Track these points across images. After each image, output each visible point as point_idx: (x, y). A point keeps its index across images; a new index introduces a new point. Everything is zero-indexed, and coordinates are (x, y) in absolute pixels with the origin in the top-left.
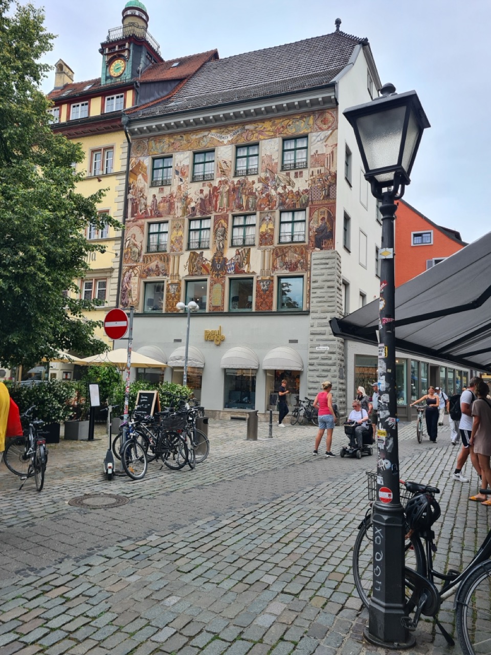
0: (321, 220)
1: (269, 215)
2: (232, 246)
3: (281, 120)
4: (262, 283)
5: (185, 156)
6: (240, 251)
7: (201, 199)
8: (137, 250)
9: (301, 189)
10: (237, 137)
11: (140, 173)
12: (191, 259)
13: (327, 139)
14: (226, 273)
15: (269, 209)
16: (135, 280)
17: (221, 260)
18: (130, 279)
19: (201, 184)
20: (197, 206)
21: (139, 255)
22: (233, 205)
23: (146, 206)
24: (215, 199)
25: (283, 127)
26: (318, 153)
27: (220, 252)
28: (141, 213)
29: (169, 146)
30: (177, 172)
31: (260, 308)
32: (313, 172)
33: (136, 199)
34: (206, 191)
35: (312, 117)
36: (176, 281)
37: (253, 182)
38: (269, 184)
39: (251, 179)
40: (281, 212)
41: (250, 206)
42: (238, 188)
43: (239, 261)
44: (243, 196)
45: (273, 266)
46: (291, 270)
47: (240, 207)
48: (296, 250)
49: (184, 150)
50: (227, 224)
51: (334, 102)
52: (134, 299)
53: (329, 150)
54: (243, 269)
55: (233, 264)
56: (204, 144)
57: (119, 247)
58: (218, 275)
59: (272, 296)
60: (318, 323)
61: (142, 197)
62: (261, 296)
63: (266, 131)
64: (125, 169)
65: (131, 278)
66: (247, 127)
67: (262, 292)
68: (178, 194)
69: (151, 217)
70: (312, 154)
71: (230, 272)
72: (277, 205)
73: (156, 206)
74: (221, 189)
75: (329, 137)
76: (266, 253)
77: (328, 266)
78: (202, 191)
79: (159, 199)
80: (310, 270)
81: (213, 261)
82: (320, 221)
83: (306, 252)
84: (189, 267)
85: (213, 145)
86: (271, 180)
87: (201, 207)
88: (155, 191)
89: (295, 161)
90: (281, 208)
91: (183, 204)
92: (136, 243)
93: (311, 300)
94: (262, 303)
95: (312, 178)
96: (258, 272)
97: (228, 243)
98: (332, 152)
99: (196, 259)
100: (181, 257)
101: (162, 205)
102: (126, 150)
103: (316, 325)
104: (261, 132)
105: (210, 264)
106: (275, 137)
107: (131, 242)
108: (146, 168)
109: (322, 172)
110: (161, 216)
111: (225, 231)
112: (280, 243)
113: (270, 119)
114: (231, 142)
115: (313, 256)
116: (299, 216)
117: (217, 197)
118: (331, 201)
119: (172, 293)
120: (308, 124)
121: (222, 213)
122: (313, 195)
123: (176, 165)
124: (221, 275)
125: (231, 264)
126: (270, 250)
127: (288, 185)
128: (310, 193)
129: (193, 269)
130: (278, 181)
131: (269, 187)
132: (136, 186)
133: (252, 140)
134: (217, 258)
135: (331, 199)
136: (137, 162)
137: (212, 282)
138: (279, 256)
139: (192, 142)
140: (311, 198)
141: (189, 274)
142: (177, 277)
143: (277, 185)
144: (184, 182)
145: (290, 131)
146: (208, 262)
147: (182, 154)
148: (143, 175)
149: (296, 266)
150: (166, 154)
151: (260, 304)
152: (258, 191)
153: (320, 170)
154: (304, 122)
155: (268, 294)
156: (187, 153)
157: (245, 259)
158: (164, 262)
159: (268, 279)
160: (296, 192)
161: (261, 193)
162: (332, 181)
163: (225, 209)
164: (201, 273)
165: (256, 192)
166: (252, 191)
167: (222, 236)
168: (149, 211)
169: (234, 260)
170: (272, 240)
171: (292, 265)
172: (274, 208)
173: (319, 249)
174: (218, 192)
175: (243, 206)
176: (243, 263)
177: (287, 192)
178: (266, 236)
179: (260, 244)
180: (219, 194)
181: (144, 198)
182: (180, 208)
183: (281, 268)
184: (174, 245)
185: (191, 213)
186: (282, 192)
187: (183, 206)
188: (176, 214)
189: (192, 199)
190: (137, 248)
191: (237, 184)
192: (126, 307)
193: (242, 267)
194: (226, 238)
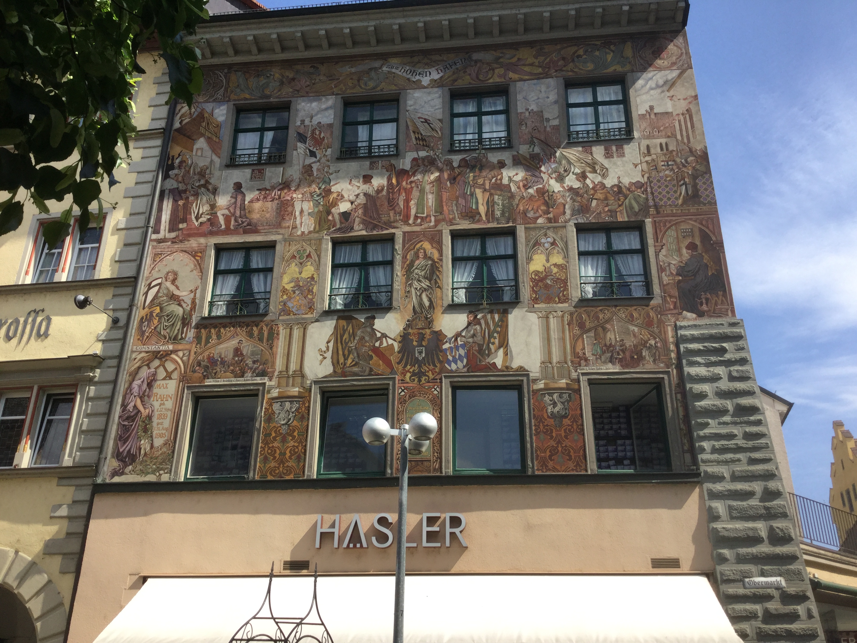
0: (688, 248)
2: (455, 305)
3: (558, 47)
4: (547, 398)
5: (324, 106)
6: (479, 315)
7: (365, 194)
8: (180, 311)
10: (454, 73)
11: (202, 135)
12: (338, 333)
13: (672, 86)
14: (444, 371)
15: (549, 220)
17: (427, 336)
18: (150, 385)
19: (367, 162)
20: (355, 210)
21: (186, 322)
22: (453, 209)
23: (213, 207)
24: (403, 196)
26: (655, 111)
27: (424, 315)
28: (196, 223)
29: (282, 83)
30: (302, 138)
31: (551, 464)
32: (648, 147)
33: (185, 191)
34: (379, 180)
35: (629, 44)
36: (295, 391)
37: (502, 164)
38: (543, 169)
40: (580, 229)
41: (498, 213)
42: (464, 174)
43: (479, 339)
44: (479, 192)
46: (624, 363)
47: (471, 214)
48: (632, 316)
49: (319, 95)
50: (441, 254)
52: (158, 442)
53: (682, 106)
54: (490, 360)
55: (463, 346)
56: (371, 84)
57: (124, 302)
58: (419, 375)
59: (580, 432)
61: (204, 186)
62: (548, 432)
63: (525, 65)
64: (162, 124)
65: (155, 385)
66: (475, 56)
67: (550, 422)
68: (305, 183)
70: (643, 112)
71: (454, 367)
72: (568, 212)
73: (243, 208)
74: (419, 176)
75: (675, 82)
76: (553, 322)
77: (726, 357)
78: (367, 179)
80: (679, 366)
81: (405, 338)
82: (684, 251)
83: (661, 322)
84: (336, 352)
85: (394, 87)
86: (546, 161)
87: (365, 213)
88: (241, 175)
89: (598, 127)
90: (580, 221)
91: (317, 204)
94: (554, 451)
95: (648, 158)
96: (535, 369)
98: (689, 111)
99: (354, 335)
100: (312, 328)
103: (726, 513)
104: (511, 67)
105: (396, 346)
106: (547, 76)
108: (219, 126)
109: (671, 148)
110: (255, 231)
111: (434, 268)
112: (584, 298)
113: (531, 44)
114: (435, 84)
116: (625, 240)
117: (408, 192)
118: (707, 207)
119: (283, 422)
120: (622, 57)
121: (423, 227)
122: (656, 194)
123: (298, 123)
124: (430, 374)
125: (457, 348)
126: (560, 314)
127: (590, 172)
128: (649, 190)
129: (346, 359)
130: (564, 162)
131: (542, 174)
132: (190, 162)
133: (491, 81)
134: (415, 331)
135: (705, 204)
136: (196, 114)
137: (403, 393)
138: (589, 330)
139: (341, 79)
140: (653, 200)
141: (334, 371)
142: (299, 380)
143: (562, 170)
144: (321, 158)
145: (581, 67)
146: (390, 342)
147: (315, 101)
148: (209, 140)
149: (637, 354)
150: (272, 100)
151: (548, 453)
152: (516, 182)
153: (666, 144)
154: (613, 51)
155: (569, 425)
156: (327, 100)
157: (495, 335)
158: (261, 340)
159: (565, 386)
160: (613, 186)
161: (524, 186)
162: (698, 167)
163: (433, 219)
164: (371, 370)
165: (511, 185)
166: (499, 182)
167: (425, 278)
168: (222, 220)
169: (464, 337)
170: (564, 291)
171: (628, 354)
172: (562, 219)
173: (694, 316)
174: (411, 182)
175: (479, 214)
176: (489, 345)
177: (591, 186)
178: (549, 282)
179: (533, 300)
180: (413, 185)
181: (208, 190)
182: (309, 214)
183: (597, 359)
184: (290, 298)
185: (338, 226)
186: (577, 185)
187: (316, 210)
188: (299, 226)
189: (343, 197)
190: (180, 305)
191: (459, 166)
192: (131, 464)
193: (488, 355)
194: (436, 282)
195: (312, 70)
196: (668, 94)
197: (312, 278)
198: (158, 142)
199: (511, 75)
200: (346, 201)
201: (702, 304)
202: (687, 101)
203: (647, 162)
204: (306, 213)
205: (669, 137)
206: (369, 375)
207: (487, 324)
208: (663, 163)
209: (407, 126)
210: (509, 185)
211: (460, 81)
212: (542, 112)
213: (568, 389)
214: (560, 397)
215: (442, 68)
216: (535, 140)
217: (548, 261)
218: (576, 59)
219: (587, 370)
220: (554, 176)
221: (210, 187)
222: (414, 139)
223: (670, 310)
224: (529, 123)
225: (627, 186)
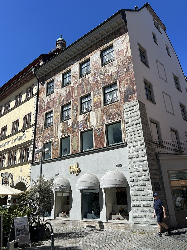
1: (98, 91)
2: (81, 114)
3: (99, 43)
4: (97, 131)
5: (59, 77)
6: (85, 115)
7: (66, 94)
8: (41, 128)
9: (113, 72)
12: (63, 126)
13: (123, 41)
14: (79, 130)
16: (40, 144)
18: (38, 143)
19: (66, 87)
20: (64, 98)
21: (42, 130)
22: (80, 92)
23: (44, 105)
24: (72, 93)
26: (120, 50)
27: (75, 118)
28: (42, 110)
30: (56, 86)
31: (98, 146)
32: (118, 61)
33: (41, 104)
34: (68, 90)
35: (114, 34)
36: (56, 140)
37: (89, 78)
39: (87, 76)
40: (104, 88)
41: (88, 90)
42: (82, 83)
44: (85, 86)
45: (102, 119)
47: (83, 92)
48: (114, 107)
50: (78, 103)
53: (125, 46)
54: (87, 125)
56: (66, 68)
57: (34, 129)
58: (75, 132)
59: (103, 138)
61: (43, 102)
63: (93, 51)
64: (37, 92)
66: (84, 53)
67: (98, 137)
68: (57, 96)
70: (116, 52)
72: (101, 85)
74: (74, 86)
76: (98, 113)
78: (66, 91)
80: (124, 116)
81: (72, 124)
82: (126, 86)
83: (120, 106)
85: (70, 67)
86: (97, 73)
87: (66, 99)
88: (48, 97)
89: (109, 59)
90: (103, 86)
91: (59, 99)
92: (41, 125)
93: (127, 135)
94: (98, 143)
96: (95, 125)
97: (79, 112)
99: (65, 126)
100: (59, 126)
103: (131, 151)
106: (97, 51)
107: (39, 125)
108: (44, 89)
109: (123, 59)
111: (77, 107)
112: (105, 105)
113: (94, 45)
114: (77, 63)
116: (114, 88)
119: (55, 147)
122: (119, 73)
123: (56, 83)
125: (81, 124)
126: (99, 110)
129: (64, 131)
132: (41, 98)
133: (87, 58)
134: (74, 122)
135: (131, 71)
137: (72, 136)
138: (105, 113)
141: (62, 134)
143: (100, 74)
144: (59, 89)
146: (70, 126)
148: (43, 92)
149: (115, 116)
150: (52, 79)
157: (88, 119)
158: (52, 131)
160: (110, 74)
161: (93, 81)
162: (129, 62)
163: (77, 96)
164: (67, 133)
165: (90, 82)
166: (88, 82)
167: (76, 110)
168: (46, 108)
169: (82, 121)
170: (100, 104)
171: (113, 116)
172: (100, 87)
173: (127, 102)
175: (85, 91)
176: (86, 122)
177: (106, 76)
178: (97, 103)
179: (94, 109)
180: (74, 89)
183: (107, 119)
184: (55, 121)
185: (62, 103)
186: (103, 77)
187: (59, 101)
188: (56, 105)
189: (62, 96)
191: (81, 81)
192: (36, 159)
195: (57, 70)
196: (122, 44)
197: (58, 116)
199: (90, 55)
202: (127, 44)
203: (118, 65)
204: (57, 102)
205: (122, 56)
207: (86, 117)
208: (121, 64)
209: (72, 76)
211: (81, 61)
212: (96, 61)
213: (101, 128)
214: (100, 130)
215: (78, 59)
216: (95, 69)
217: (97, 98)
218: (102, 44)
219: (105, 122)
220: (99, 77)
223: (122, 102)
224: (94, 65)
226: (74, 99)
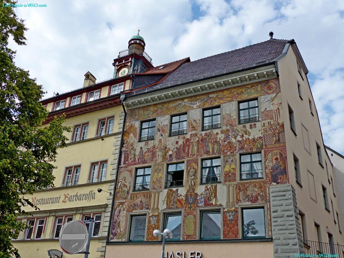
0: (275, 159)
1: (231, 157)
2: (202, 183)
3: (236, 89)
4: (228, 214)
5: (165, 119)
6: (208, 187)
8: (126, 189)
9: (256, 137)
10: (204, 103)
11: (132, 132)
12: (168, 194)
13: (273, 100)
14: (197, 206)
15: (231, 153)
16: (124, 213)
17: (193, 195)
18: (119, 213)
19: (177, 137)
20: (173, 153)
21: (128, 193)
22: (202, 151)
23: (135, 155)
24: (187, 148)
25: (238, 94)
26: (267, 110)
27: (192, 188)
28: (130, 161)
29: (154, 112)
30: (159, 130)
31: (228, 236)
32: (264, 124)
33: (127, 151)
34: (181, 142)
35: (259, 86)
36: (156, 214)
37: (217, 134)
38: (230, 134)
39: (215, 131)
40: (241, 155)
41: (215, 151)
42: (205, 139)
43: (208, 195)
44: (210, 144)
45: (237, 199)
46: (252, 202)
47: (207, 152)
48: (256, 185)
49: (164, 115)
50: (198, 166)
51: (276, 74)
52: (122, 230)
53: (276, 107)
55: (203, 198)
56: (179, 109)
57: (113, 187)
58: (190, 208)
59: (237, 225)
60: (282, 249)
61: (132, 149)
62: (228, 225)
63: (225, 97)
64: (121, 130)
65: (121, 212)
66: (210, 96)
67: (228, 222)
68: (159, 146)
69: (139, 163)
70: (262, 110)
71: (200, 205)
72: (237, 149)
73: (143, 155)
74: (192, 140)
75: (274, 98)
76: (231, 188)
77: (284, 198)
78: (177, 142)
79: (145, 150)
80: (269, 202)
81: (186, 196)
82: (274, 161)
83: (265, 186)
84: (167, 201)
85: (186, 110)
86: (231, 131)
87: (176, 154)
88: (142, 144)
89: (249, 117)
90: (241, 152)
91: (163, 152)
92: (126, 184)
93: (273, 228)
94: (229, 232)
95: (264, 128)
96: (224, 204)
97: (199, 181)
98: (278, 109)
99: (172, 195)
100: (161, 193)
101: (146, 154)
102: (123, 117)
103: (279, 251)
104: (221, 99)
105: (184, 199)
106: (232, 101)
107: (122, 184)
108: (136, 129)
109: (272, 123)
110: (146, 163)
111: (196, 172)
112: (241, 179)
113: (227, 89)
114: (199, 107)
115: (271, 190)
116: (256, 158)
117: (189, 146)
118: (282, 145)
119: (153, 224)
120: (257, 91)
121: (193, 158)
122: (266, 140)
123: (158, 125)
124: (193, 207)
125: (201, 198)
126: (233, 185)
127: (245, 134)
128: (264, 139)
129: (170, 203)
130: (237, 131)
131: (230, 137)
132: (129, 142)
133: (215, 104)
134: (190, 193)
135: (282, 143)
136: (130, 125)
137: (186, 214)
138: (242, 191)
139: (170, 108)
140: (265, 143)
141: (167, 207)
142: (157, 210)
143: (236, 134)
144: (164, 137)
145: (243, 96)
146: (182, 197)
147: (163, 117)
148: (134, 134)
149: (256, 198)
150: (151, 118)
151: (227, 232)
152: (221, 140)
153: (270, 122)
154: (254, 89)
155: (234, 223)
156: (166, 116)
157: (213, 194)
158: (147, 198)
159: (233, 210)
160: (252, 139)
161: (224, 141)
162: (280, 130)
163: (196, 155)
164: (177, 207)
165: (220, 141)
166: (216, 140)
167: (193, 175)
168: (137, 159)
169: (204, 195)
170: (235, 177)
171: (254, 198)
172: (235, 152)
173: (276, 184)
174: (190, 142)
175: (210, 152)
176: (211, 198)
177: (245, 139)
178: (230, 174)
179: (225, 181)
180: (190, 143)
181: (133, 150)
182: (161, 156)
183: (244, 200)
184: (155, 184)
185: (168, 159)
186: (240, 139)
187: (162, 154)
188: (157, 160)
189: (170, 149)
190: (126, 188)
191: (204, 136)
192: (115, 236)
193: (211, 201)
194: (196, 177)
195: (162, 107)
196: (272, 103)
197: (161, 177)
198: (120, 136)
199: (221, 101)
200: (171, 151)
201: (278, 179)
202: (278, 105)
203: (263, 129)
204: (159, 156)
205: (271, 119)
206: (176, 208)
207: (211, 190)
208: (269, 129)
209: (189, 123)
210: (219, 141)
211: (205, 105)
212: (230, 114)
214: (232, 214)
215: (200, 101)
216: (228, 124)
217: (230, 167)
218: (242, 93)
219: (240, 204)
220: (233, 137)
221: (134, 149)
222: (191, 127)
223: (268, 182)
224: (226, 118)
225: (257, 138)
226: (191, 159)
